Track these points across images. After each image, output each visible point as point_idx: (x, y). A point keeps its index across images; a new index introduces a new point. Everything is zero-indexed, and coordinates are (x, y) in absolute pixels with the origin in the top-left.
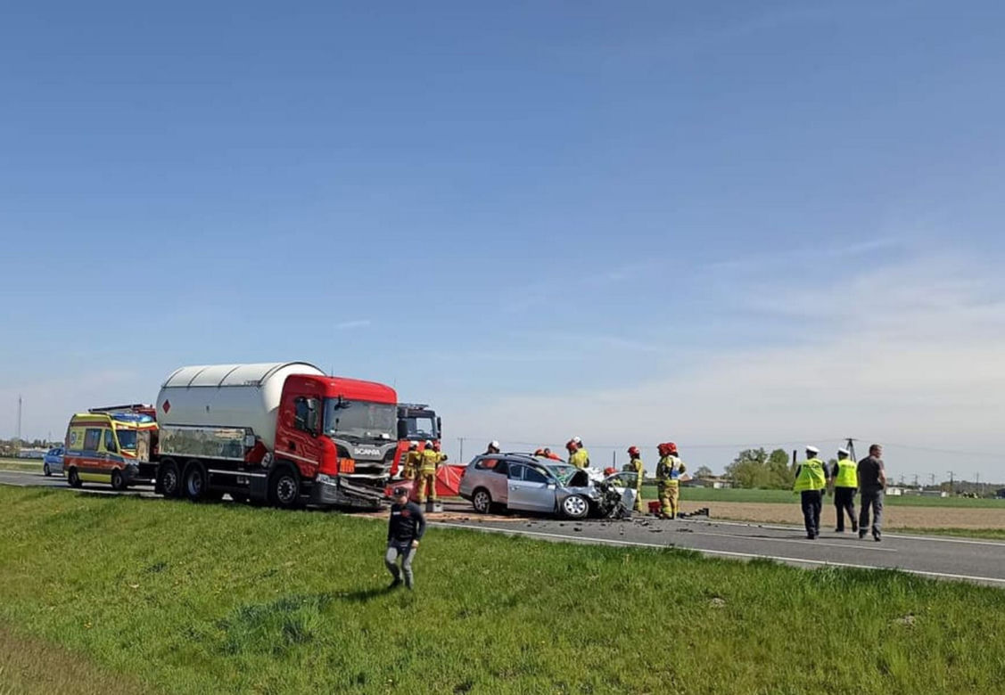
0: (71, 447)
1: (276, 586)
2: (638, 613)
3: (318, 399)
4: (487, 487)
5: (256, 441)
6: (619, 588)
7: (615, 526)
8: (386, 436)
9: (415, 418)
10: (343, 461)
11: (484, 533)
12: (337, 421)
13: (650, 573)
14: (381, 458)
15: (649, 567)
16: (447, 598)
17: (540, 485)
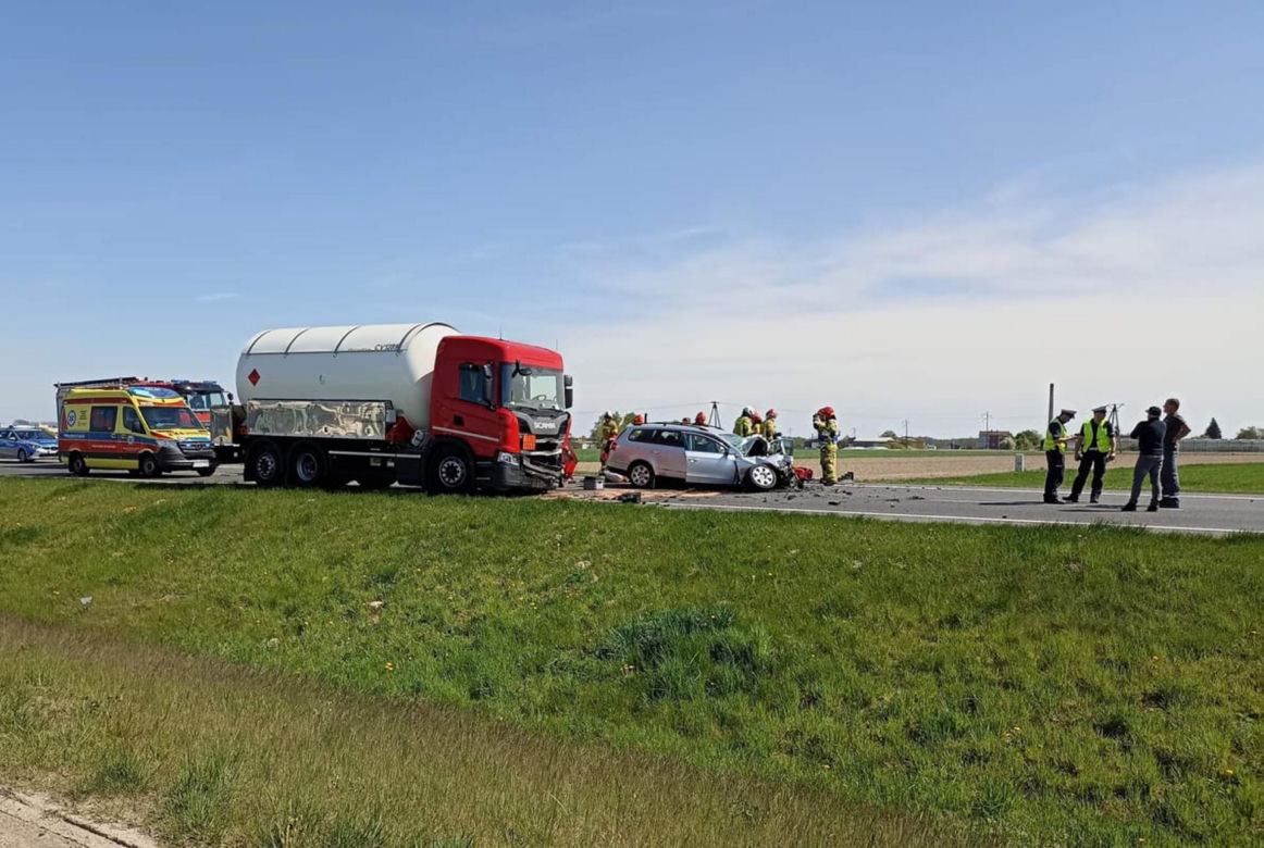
0: (70, 428)
3: (493, 364)
5: (398, 418)
8: (557, 407)
10: (526, 437)
14: (556, 433)
17: (721, 455)
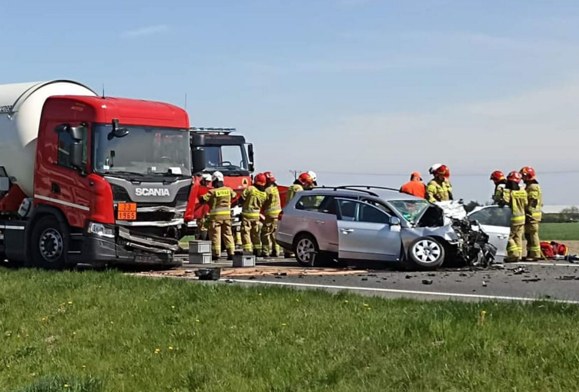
1: (32, 369)
2: (494, 387)
3: (87, 126)
4: (313, 232)
5: (11, 185)
6: (470, 356)
7: (479, 276)
8: (176, 170)
9: (220, 146)
10: (121, 205)
11: (300, 291)
12: (113, 153)
13: (511, 334)
14: (171, 200)
15: (511, 328)
16: (249, 375)
17: (382, 226)
